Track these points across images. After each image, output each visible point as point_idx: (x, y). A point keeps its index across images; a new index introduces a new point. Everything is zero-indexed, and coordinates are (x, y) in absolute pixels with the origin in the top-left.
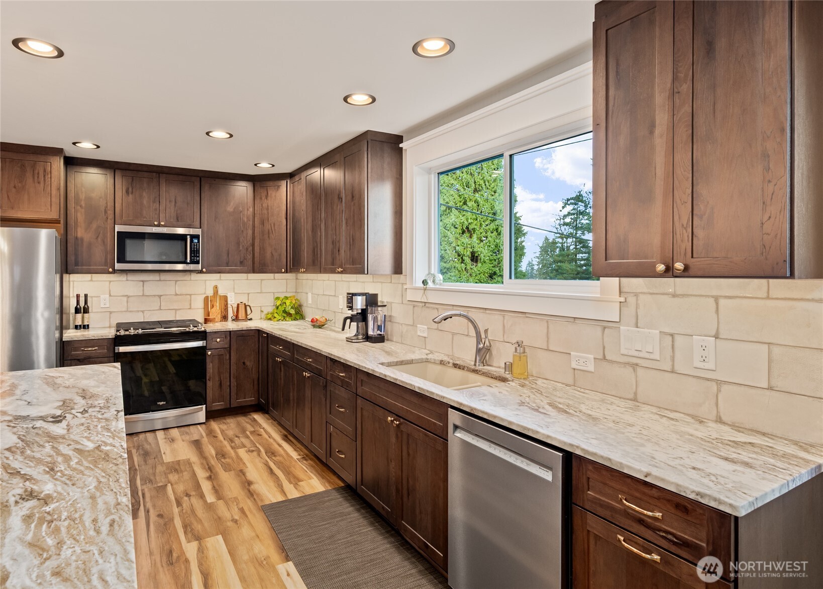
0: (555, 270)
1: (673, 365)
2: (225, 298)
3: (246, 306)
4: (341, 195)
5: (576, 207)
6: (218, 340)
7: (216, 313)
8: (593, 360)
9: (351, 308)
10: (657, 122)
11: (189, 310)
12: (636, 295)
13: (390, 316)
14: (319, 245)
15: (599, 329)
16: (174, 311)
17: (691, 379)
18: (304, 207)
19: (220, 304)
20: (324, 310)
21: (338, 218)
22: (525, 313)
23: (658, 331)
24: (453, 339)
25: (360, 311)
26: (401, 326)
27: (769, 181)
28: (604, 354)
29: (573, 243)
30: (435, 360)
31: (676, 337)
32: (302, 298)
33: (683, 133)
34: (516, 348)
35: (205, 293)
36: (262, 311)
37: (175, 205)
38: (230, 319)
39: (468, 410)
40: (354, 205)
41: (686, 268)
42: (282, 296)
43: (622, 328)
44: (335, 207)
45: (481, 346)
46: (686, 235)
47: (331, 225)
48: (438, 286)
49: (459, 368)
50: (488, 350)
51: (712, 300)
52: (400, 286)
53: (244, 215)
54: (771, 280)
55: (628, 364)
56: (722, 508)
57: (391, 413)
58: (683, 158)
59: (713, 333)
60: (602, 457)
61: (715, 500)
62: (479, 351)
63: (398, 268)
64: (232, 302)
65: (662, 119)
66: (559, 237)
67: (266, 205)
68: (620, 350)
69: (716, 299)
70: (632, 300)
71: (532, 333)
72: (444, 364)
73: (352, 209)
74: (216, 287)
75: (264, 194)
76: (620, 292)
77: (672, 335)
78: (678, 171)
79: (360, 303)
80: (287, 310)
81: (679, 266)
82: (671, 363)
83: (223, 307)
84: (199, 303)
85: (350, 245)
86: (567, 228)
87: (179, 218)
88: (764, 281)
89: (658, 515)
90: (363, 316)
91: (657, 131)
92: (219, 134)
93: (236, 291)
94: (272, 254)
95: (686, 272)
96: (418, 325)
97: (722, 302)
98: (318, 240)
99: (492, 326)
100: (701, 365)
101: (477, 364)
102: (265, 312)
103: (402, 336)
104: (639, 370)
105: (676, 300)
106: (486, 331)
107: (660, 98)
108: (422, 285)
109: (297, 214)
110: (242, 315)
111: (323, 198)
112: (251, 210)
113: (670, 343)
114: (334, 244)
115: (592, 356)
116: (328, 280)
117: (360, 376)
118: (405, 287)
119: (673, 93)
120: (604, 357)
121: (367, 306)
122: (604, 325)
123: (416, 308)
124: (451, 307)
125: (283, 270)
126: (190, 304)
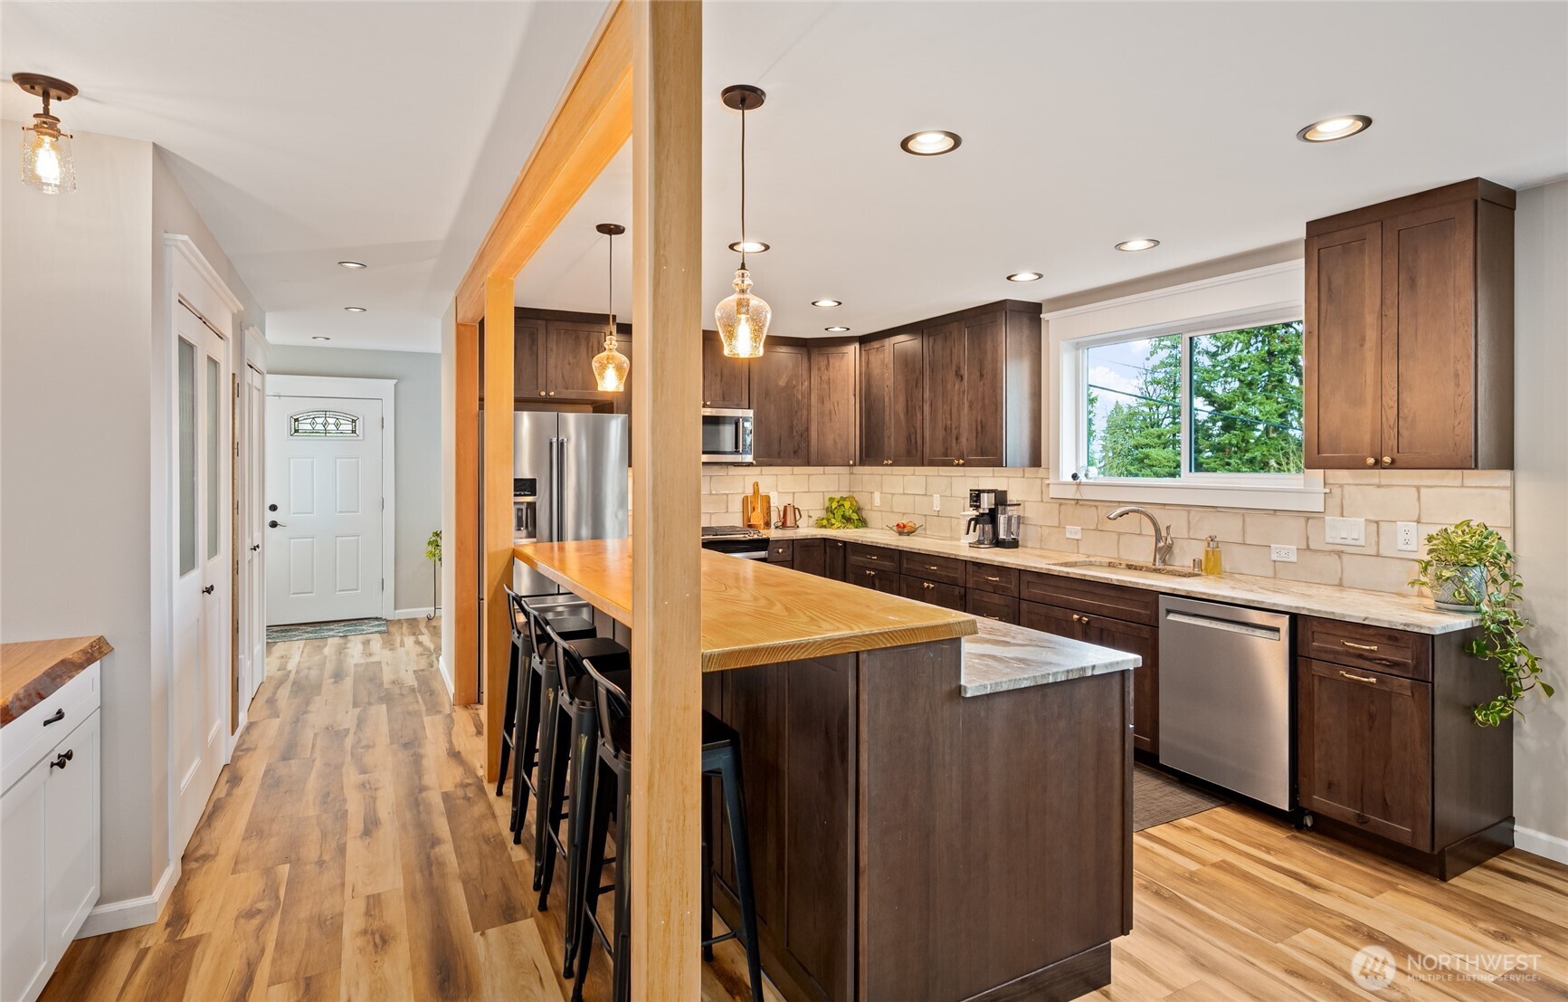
0: (1137, 459)
1: (1378, 550)
2: (768, 499)
3: (794, 509)
4: (962, 372)
5: (1174, 352)
6: (780, 550)
7: (757, 519)
8: (1296, 551)
9: (977, 507)
10: (1367, 338)
11: (727, 514)
12: (1341, 486)
13: (1023, 517)
14: (919, 431)
15: (1302, 521)
16: (709, 515)
17: (1395, 561)
18: (890, 382)
19: (762, 505)
20: (904, 514)
21: (956, 399)
22: (1216, 507)
23: (1363, 520)
24: (1119, 539)
25: (987, 511)
26: (1039, 529)
27: (1459, 395)
28: (1308, 544)
29: (1168, 415)
30: (1101, 562)
31: (1380, 523)
32: (862, 499)
33: (1390, 350)
34: (1209, 544)
35: (744, 493)
36: (810, 517)
37: (721, 381)
38: (773, 526)
39: (1183, 594)
40: (984, 384)
41: (1393, 461)
42: (837, 496)
43: (1326, 518)
44: (949, 386)
45: (1161, 544)
46: (1392, 434)
47: (943, 407)
48: (1090, 481)
49: (1135, 569)
50: (1169, 548)
51: (1414, 489)
52: (1039, 481)
53: (798, 390)
54: (1465, 471)
55: (1333, 551)
56: (1422, 631)
57: (1076, 611)
58: (1390, 370)
59: (1416, 518)
60: (1326, 612)
61: (1418, 626)
62: (1157, 550)
63: (1036, 460)
64: (777, 502)
65: (1371, 335)
66: (1145, 405)
67: (827, 377)
68: (1324, 539)
69: (1418, 488)
70: (1337, 491)
71: (1227, 529)
72: (1114, 566)
73: (981, 389)
74: (756, 485)
75: (823, 364)
76: (1325, 484)
77: (1377, 522)
78: (1386, 381)
79: (987, 502)
80: (847, 514)
81: (1387, 459)
82: (1376, 548)
83: (765, 510)
84: (737, 506)
85: (977, 433)
86: (1158, 388)
87: (726, 397)
88: (1459, 472)
89: (1375, 648)
90: (992, 517)
91: (1368, 345)
92: (826, 303)
93: (780, 490)
94: (835, 442)
95: (1393, 465)
96: (1067, 527)
97: (1423, 491)
98: (919, 424)
99: (1176, 524)
100: (1405, 547)
101: (1157, 564)
102: (815, 518)
103: (1041, 541)
104: (1344, 556)
105: (1381, 489)
106: (1168, 528)
107: (1370, 319)
108: (1071, 480)
109: (874, 390)
110: (790, 522)
111: (927, 374)
112: (806, 384)
113: (1376, 529)
114: (948, 431)
115: (1295, 547)
116: (913, 475)
117: (1025, 578)
118: (1047, 482)
119: (1382, 316)
120: (1308, 548)
121: (996, 504)
122: (1308, 516)
123: (1062, 506)
124: (1117, 504)
125: (851, 462)
126: (727, 507)
